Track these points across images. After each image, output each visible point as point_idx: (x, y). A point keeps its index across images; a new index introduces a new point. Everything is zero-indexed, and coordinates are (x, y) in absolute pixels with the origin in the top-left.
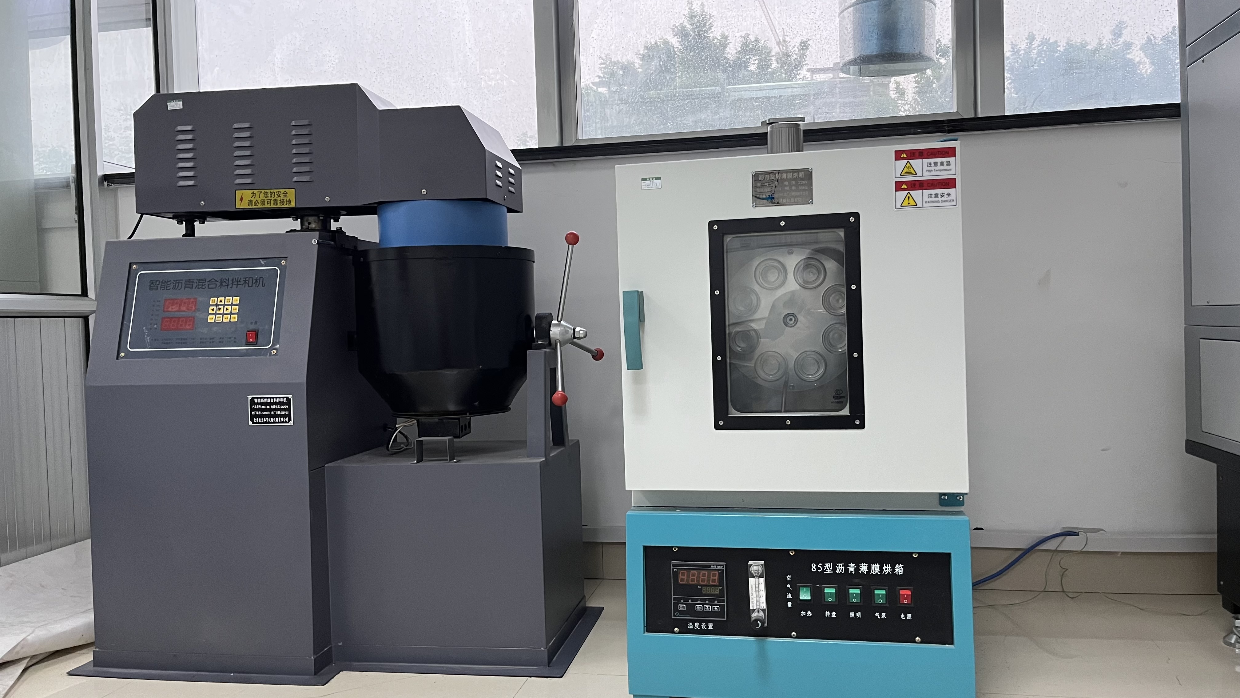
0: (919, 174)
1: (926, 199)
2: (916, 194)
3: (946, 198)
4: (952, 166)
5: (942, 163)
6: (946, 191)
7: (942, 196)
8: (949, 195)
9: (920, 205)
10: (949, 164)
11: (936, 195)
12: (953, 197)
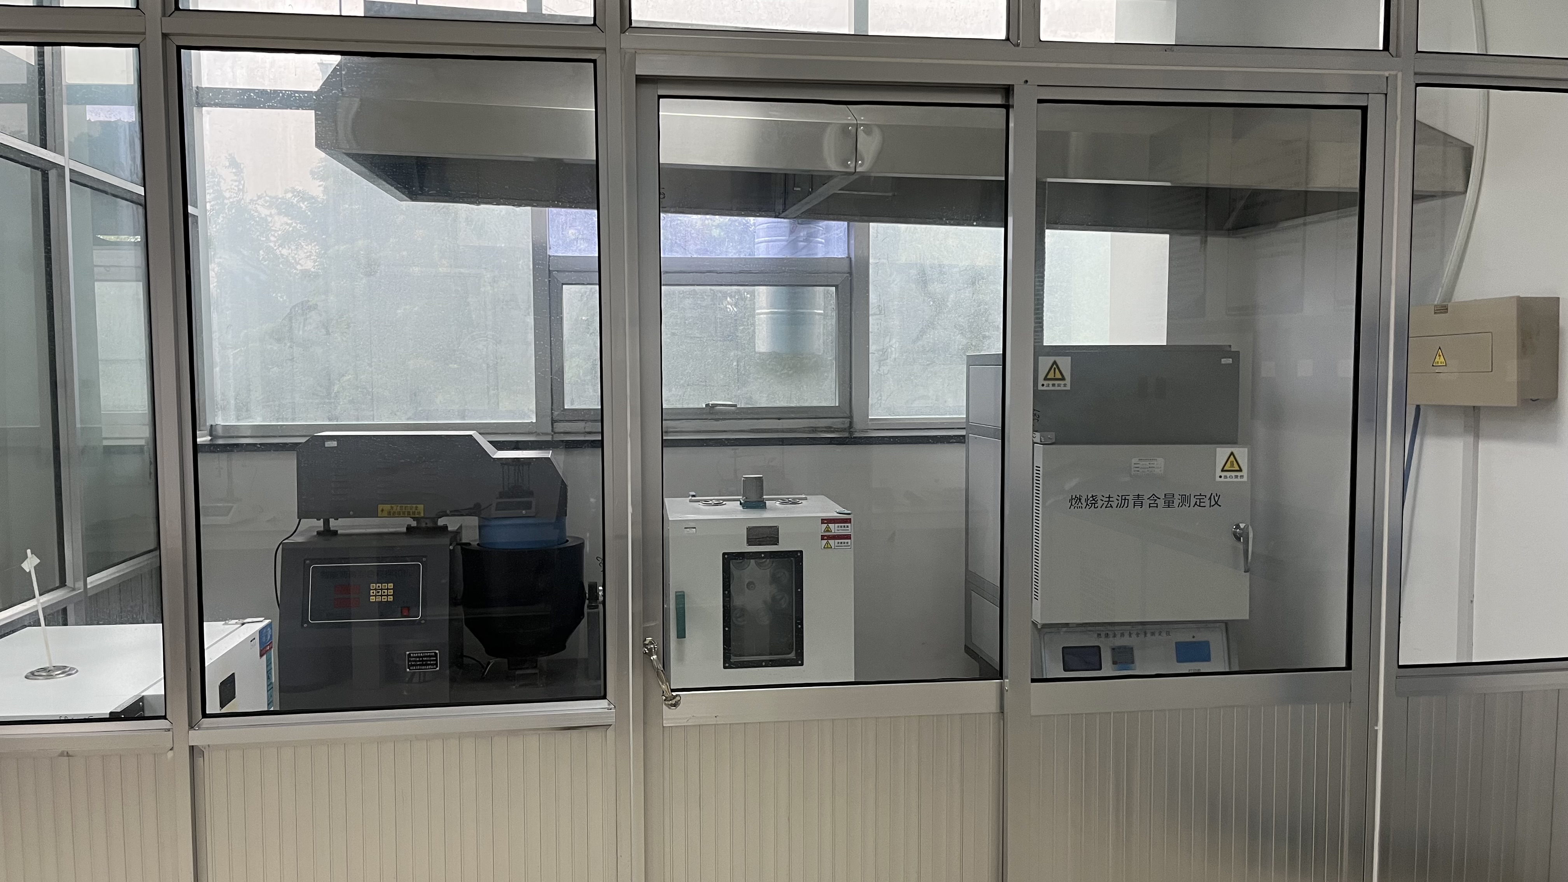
0: (833, 531)
1: (836, 544)
2: (831, 542)
3: (846, 545)
4: (849, 528)
5: (844, 526)
6: (846, 541)
7: (844, 543)
8: (847, 543)
9: (833, 547)
10: (848, 527)
11: (841, 543)
12: (849, 544)
